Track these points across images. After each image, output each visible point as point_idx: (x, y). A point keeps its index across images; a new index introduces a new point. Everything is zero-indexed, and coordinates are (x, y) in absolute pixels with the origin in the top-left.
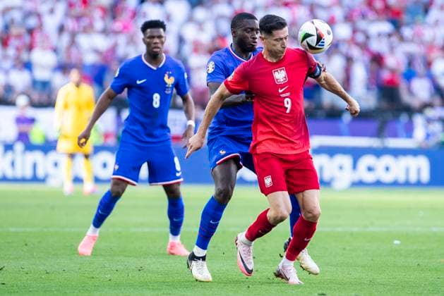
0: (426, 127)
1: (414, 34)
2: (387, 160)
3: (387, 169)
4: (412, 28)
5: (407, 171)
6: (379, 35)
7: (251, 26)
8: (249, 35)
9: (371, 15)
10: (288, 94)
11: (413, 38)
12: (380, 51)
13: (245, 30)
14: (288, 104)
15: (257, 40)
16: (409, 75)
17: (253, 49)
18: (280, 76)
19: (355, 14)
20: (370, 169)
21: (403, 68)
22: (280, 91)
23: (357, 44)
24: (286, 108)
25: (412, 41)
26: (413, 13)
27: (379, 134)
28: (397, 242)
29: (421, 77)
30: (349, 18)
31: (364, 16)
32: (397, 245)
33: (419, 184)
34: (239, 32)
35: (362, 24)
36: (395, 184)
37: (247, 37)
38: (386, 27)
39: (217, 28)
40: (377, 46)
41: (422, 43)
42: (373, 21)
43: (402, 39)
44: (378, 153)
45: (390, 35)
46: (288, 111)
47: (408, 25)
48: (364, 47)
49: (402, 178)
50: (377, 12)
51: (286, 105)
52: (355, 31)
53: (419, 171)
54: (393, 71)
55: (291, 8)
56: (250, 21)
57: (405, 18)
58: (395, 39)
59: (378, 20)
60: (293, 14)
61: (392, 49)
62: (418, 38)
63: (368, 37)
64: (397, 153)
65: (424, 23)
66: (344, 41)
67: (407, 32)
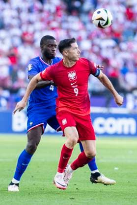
0: (134, 101)
1: (128, 47)
2: (111, 120)
3: (111, 126)
4: (126, 43)
5: (123, 127)
6: (108, 47)
7: (51, 43)
8: (50, 49)
9: (102, 36)
10: (76, 86)
11: (127, 49)
12: (108, 57)
13: (48, 46)
14: (76, 91)
15: (55, 52)
16: (125, 71)
17: (53, 57)
18: (72, 75)
19: (94, 35)
20: (101, 126)
21: (121, 67)
22: (71, 85)
23: (94, 53)
24: (76, 94)
25: (126, 51)
26: (127, 35)
27: (106, 105)
28: (116, 168)
29: (131, 72)
30: (89, 37)
31: (98, 36)
32: (116, 170)
33: (129, 135)
34: (45, 47)
35: (97, 41)
36: (116, 134)
37: (49, 50)
38: (111, 43)
39: (12, 42)
40: (106, 54)
41: (132, 52)
42: (103, 39)
43: (121, 50)
44: (106, 116)
45: (113, 48)
46: (76, 95)
47: (124, 41)
48: (98, 54)
49: (120, 131)
50: (106, 34)
51: (75, 92)
52: (93, 45)
53: (130, 127)
54: (115, 69)
55: (55, 31)
56: (51, 40)
57: (123, 37)
58: (116, 50)
59: (107, 39)
60: (57, 34)
61: (114, 55)
62: (130, 50)
63: (100, 49)
64: (117, 116)
65: (133, 41)
66: (87, 51)
67: (124, 46)
